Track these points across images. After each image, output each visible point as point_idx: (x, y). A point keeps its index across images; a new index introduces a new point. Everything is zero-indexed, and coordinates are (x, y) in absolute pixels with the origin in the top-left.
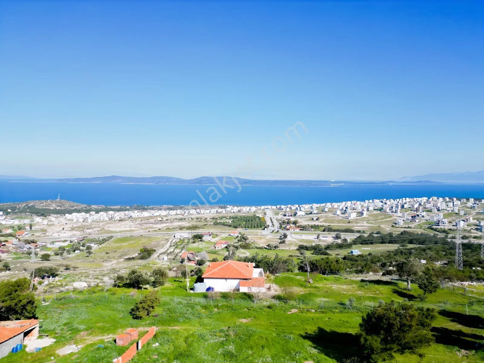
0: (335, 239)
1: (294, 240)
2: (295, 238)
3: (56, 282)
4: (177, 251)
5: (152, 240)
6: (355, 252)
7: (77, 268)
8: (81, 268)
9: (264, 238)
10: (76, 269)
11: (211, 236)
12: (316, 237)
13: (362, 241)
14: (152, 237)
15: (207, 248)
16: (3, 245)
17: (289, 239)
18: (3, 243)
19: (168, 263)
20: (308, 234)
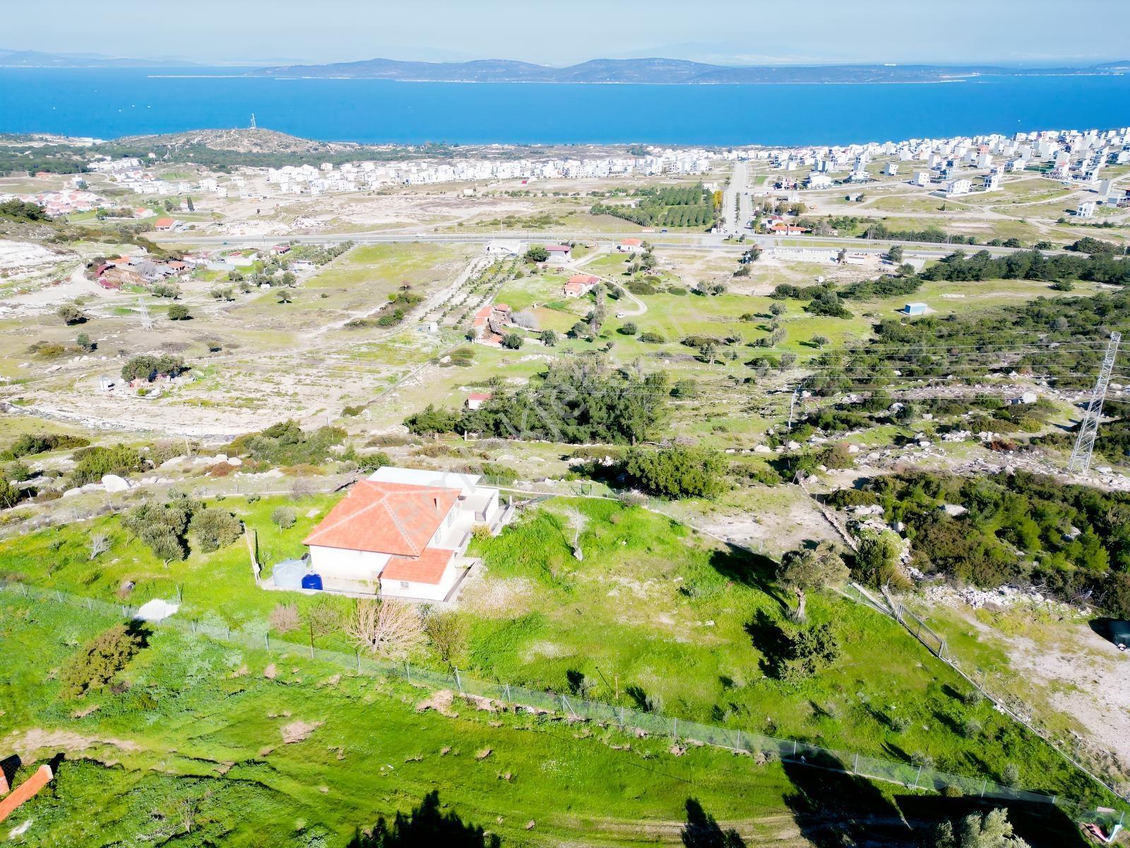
0: (884, 262)
1: (777, 264)
2: (779, 259)
3: (180, 389)
4: (473, 300)
5: (435, 258)
6: (916, 309)
7: (236, 347)
8: (245, 349)
9: (702, 257)
10: (233, 351)
11: (569, 254)
12: (836, 256)
13: (954, 271)
14: (438, 248)
15: (544, 293)
16: (107, 268)
17: (765, 259)
18: (109, 263)
19: (437, 341)
20: (817, 244)
